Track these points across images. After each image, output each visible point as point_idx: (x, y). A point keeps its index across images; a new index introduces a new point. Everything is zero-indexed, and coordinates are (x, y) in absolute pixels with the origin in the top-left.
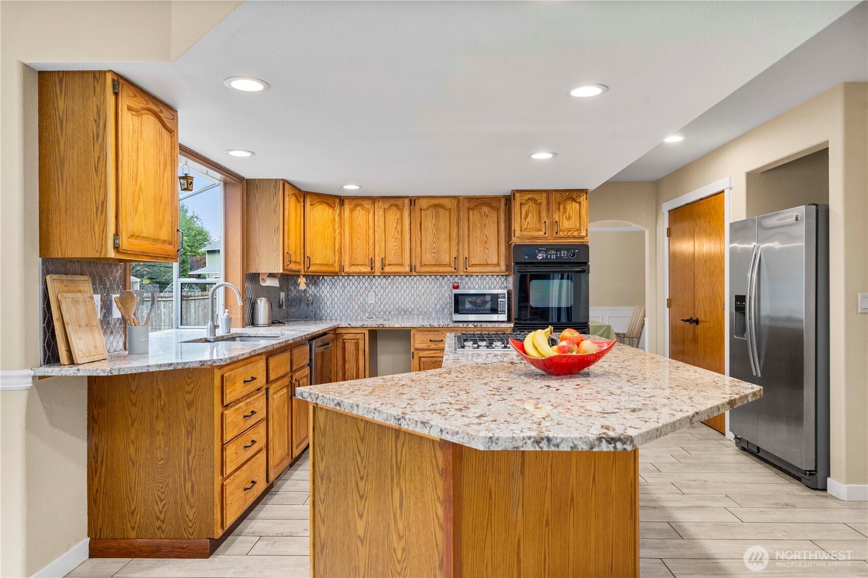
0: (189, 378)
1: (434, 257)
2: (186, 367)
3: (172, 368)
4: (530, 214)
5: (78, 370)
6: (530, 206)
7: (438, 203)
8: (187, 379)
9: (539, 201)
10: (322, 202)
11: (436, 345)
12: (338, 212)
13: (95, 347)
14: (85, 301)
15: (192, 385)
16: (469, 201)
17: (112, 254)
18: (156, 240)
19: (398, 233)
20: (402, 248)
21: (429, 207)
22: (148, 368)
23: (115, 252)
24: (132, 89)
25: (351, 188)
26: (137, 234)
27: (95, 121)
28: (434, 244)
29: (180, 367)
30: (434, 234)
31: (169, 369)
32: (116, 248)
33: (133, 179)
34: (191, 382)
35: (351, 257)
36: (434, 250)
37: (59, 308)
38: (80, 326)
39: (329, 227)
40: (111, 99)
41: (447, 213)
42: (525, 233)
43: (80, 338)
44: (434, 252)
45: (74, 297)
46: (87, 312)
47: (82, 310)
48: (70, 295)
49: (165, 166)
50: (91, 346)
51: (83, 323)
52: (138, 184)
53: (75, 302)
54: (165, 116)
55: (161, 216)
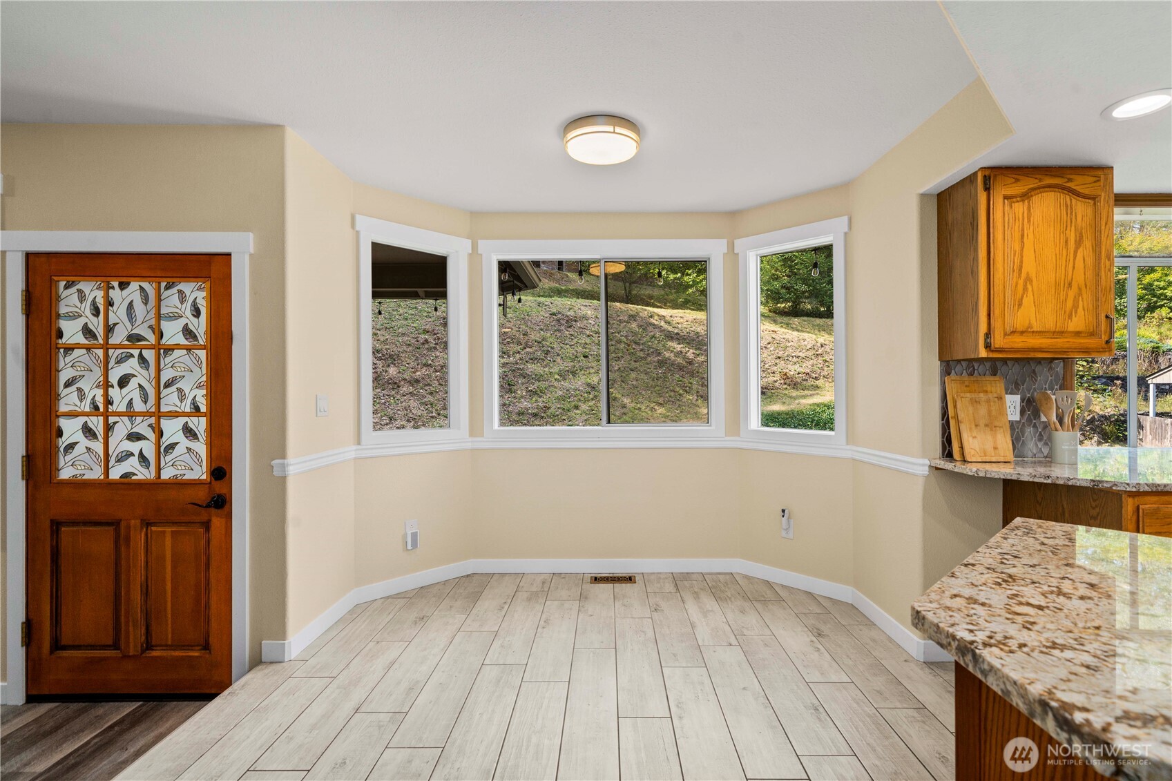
0: (1094, 501)
2: (1070, 483)
3: (1049, 481)
5: (955, 466)
8: (1091, 501)
13: (995, 448)
14: (988, 401)
15: (1097, 510)
17: (983, 353)
18: (1061, 333)
22: (1019, 476)
23: (988, 352)
24: (1010, 175)
26: (1020, 328)
27: (971, 223)
29: (1061, 482)
31: (1045, 482)
32: (988, 346)
33: (1014, 271)
34: (1096, 506)
37: (955, 407)
38: (976, 426)
40: (982, 197)
43: (974, 437)
45: (973, 396)
46: (990, 412)
47: (983, 410)
48: (968, 395)
49: (1079, 243)
50: (989, 446)
51: (982, 423)
52: (1024, 275)
53: (975, 402)
54: (1078, 183)
55: (1070, 304)
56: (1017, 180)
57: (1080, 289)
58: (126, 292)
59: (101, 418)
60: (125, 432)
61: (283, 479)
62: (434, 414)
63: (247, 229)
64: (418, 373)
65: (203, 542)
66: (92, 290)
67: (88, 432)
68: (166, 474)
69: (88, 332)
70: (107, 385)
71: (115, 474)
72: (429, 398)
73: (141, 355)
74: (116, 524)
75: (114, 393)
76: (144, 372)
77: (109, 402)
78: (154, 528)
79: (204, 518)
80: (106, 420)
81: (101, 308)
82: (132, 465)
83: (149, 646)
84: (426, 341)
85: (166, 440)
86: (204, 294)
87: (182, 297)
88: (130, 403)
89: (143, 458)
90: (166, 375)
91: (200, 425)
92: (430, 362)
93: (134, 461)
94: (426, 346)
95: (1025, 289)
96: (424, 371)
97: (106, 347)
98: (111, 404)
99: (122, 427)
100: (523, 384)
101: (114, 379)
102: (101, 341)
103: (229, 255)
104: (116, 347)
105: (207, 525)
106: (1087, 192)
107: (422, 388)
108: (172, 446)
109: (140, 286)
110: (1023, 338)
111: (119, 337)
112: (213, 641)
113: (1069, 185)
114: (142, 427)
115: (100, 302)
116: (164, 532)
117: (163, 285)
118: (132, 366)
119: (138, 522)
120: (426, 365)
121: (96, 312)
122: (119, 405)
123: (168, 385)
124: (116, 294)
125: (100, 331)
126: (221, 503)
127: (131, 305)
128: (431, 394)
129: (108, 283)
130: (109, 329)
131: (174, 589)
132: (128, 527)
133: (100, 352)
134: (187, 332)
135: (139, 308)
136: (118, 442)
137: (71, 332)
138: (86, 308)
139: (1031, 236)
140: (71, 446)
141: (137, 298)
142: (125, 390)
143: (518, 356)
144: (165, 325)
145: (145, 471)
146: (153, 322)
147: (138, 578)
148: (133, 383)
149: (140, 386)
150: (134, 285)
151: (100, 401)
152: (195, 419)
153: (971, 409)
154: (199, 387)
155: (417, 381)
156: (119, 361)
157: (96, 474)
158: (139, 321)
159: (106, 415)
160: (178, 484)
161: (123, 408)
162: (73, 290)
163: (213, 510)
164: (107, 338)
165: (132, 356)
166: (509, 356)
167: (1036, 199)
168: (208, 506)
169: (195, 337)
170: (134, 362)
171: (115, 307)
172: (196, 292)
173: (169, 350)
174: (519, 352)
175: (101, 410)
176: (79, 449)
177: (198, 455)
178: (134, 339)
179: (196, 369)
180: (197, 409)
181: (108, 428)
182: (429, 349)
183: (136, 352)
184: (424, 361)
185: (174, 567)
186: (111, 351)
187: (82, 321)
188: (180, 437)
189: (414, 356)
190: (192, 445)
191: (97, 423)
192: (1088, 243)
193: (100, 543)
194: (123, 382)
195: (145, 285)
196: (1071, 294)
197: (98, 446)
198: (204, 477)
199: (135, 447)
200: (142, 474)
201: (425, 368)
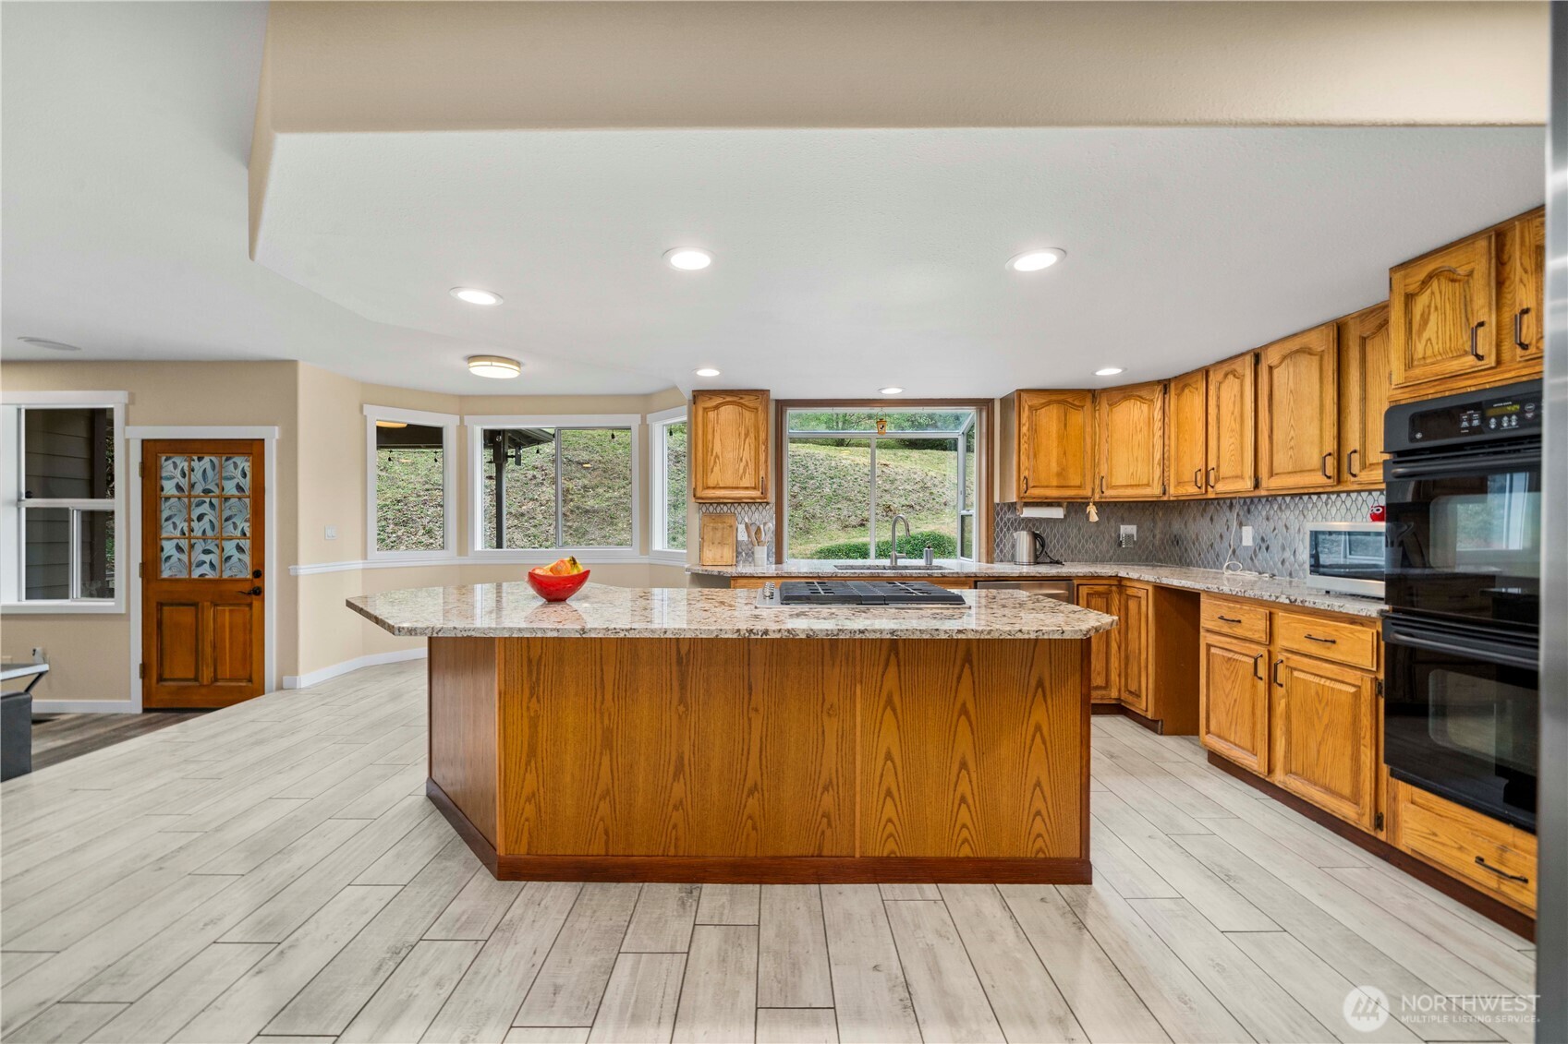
1: (1291, 457)
4: (1433, 317)
6: (1433, 293)
7: (1297, 347)
9: (1462, 271)
10: (1127, 398)
11: (1230, 628)
12: (1159, 404)
13: (722, 557)
14: (723, 528)
16: (1362, 321)
18: (736, 488)
19: (1235, 420)
20: (1242, 447)
21: (1284, 358)
24: (706, 395)
25: (1109, 373)
28: (1292, 432)
30: (1292, 411)
33: (709, 451)
35: (1177, 473)
36: (1292, 443)
38: (713, 543)
39: (1141, 431)
41: (1315, 360)
42: (1417, 372)
43: (710, 550)
44: (1292, 448)
45: (715, 525)
46: (723, 534)
47: (719, 534)
48: (712, 525)
49: (747, 435)
50: (718, 557)
51: (716, 542)
52: (714, 454)
53: (715, 529)
54: (746, 400)
55: (741, 471)
56: (710, 399)
57: (747, 462)
58: (202, 463)
59: (187, 540)
60: (202, 549)
61: (296, 578)
62: (536, 545)
63: (274, 424)
64: (524, 507)
65: (248, 616)
66: (182, 463)
67: (179, 549)
68: (226, 575)
69: (179, 488)
70: (190, 520)
71: (196, 575)
72: (533, 530)
73: (210, 501)
74: (195, 605)
75: (195, 524)
76: (213, 512)
77: (192, 530)
78: (219, 608)
79: (249, 601)
80: (190, 542)
81: (187, 473)
82: (205, 569)
83: (216, 679)
84: (534, 477)
85: (227, 553)
86: (249, 464)
87: (236, 466)
88: (204, 532)
89: (212, 565)
90: (226, 514)
91: (246, 544)
92: (536, 497)
93: (206, 566)
94: (534, 482)
95: (715, 462)
96: (531, 505)
97: (189, 497)
98: (193, 531)
99: (200, 547)
100: (625, 517)
101: (194, 517)
102: (187, 493)
103: (263, 440)
104: (195, 497)
105: (250, 605)
106: (751, 405)
107: (526, 521)
108: (229, 558)
109: (211, 460)
110: (713, 491)
111: (198, 490)
112: (255, 677)
113: (741, 401)
114: (211, 547)
115: (186, 469)
116: (224, 610)
117: (224, 458)
118: (205, 508)
119: (209, 603)
120: (532, 499)
121: (184, 475)
122: (198, 533)
123: (227, 520)
124: (195, 464)
125: (186, 487)
126: (258, 592)
127: (205, 470)
128: (535, 526)
129: (191, 457)
130: (192, 486)
131: (231, 644)
132: (203, 607)
133: (186, 500)
134: (239, 488)
135: (210, 472)
136: (198, 555)
137: (169, 488)
138: (178, 473)
139: (719, 431)
140: (169, 558)
141: (208, 466)
142: (201, 523)
143: (622, 491)
144: (225, 483)
145: (212, 572)
146: (217, 481)
147: (209, 637)
148: (206, 519)
149: (210, 521)
150: (207, 459)
151: (186, 530)
152: (243, 541)
153: (711, 533)
154: (246, 521)
155: (522, 515)
156: (198, 505)
157: (184, 575)
158: (210, 480)
159: (190, 538)
160: (233, 581)
161: (199, 534)
162: (170, 462)
163: (254, 596)
164: (190, 491)
165: (205, 502)
166: (614, 491)
167: (723, 409)
168: (249, 594)
169: (243, 491)
170: (206, 506)
171: (195, 472)
172: (244, 463)
173: (227, 499)
174: (624, 487)
175: (187, 535)
176: (174, 559)
177: (245, 564)
178: (207, 491)
179: (244, 511)
180: (245, 534)
181: (192, 546)
182: (537, 485)
183: (208, 500)
184: (531, 496)
185: (231, 631)
186: (192, 499)
187: (175, 481)
188: (234, 552)
189: (521, 491)
190: (241, 556)
191: (184, 543)
192: (752, 435)
193: (186, 616)
194: (200, 518)
195: (213, 458)
196: (742, 465)
197: (185, 557)
198: (248, 577)
199: (207, 558)
200: (211, 575)
201: (531, 502)
